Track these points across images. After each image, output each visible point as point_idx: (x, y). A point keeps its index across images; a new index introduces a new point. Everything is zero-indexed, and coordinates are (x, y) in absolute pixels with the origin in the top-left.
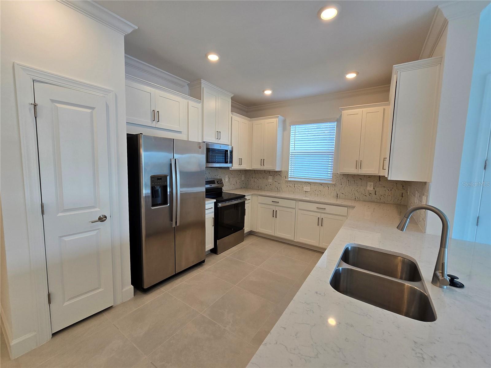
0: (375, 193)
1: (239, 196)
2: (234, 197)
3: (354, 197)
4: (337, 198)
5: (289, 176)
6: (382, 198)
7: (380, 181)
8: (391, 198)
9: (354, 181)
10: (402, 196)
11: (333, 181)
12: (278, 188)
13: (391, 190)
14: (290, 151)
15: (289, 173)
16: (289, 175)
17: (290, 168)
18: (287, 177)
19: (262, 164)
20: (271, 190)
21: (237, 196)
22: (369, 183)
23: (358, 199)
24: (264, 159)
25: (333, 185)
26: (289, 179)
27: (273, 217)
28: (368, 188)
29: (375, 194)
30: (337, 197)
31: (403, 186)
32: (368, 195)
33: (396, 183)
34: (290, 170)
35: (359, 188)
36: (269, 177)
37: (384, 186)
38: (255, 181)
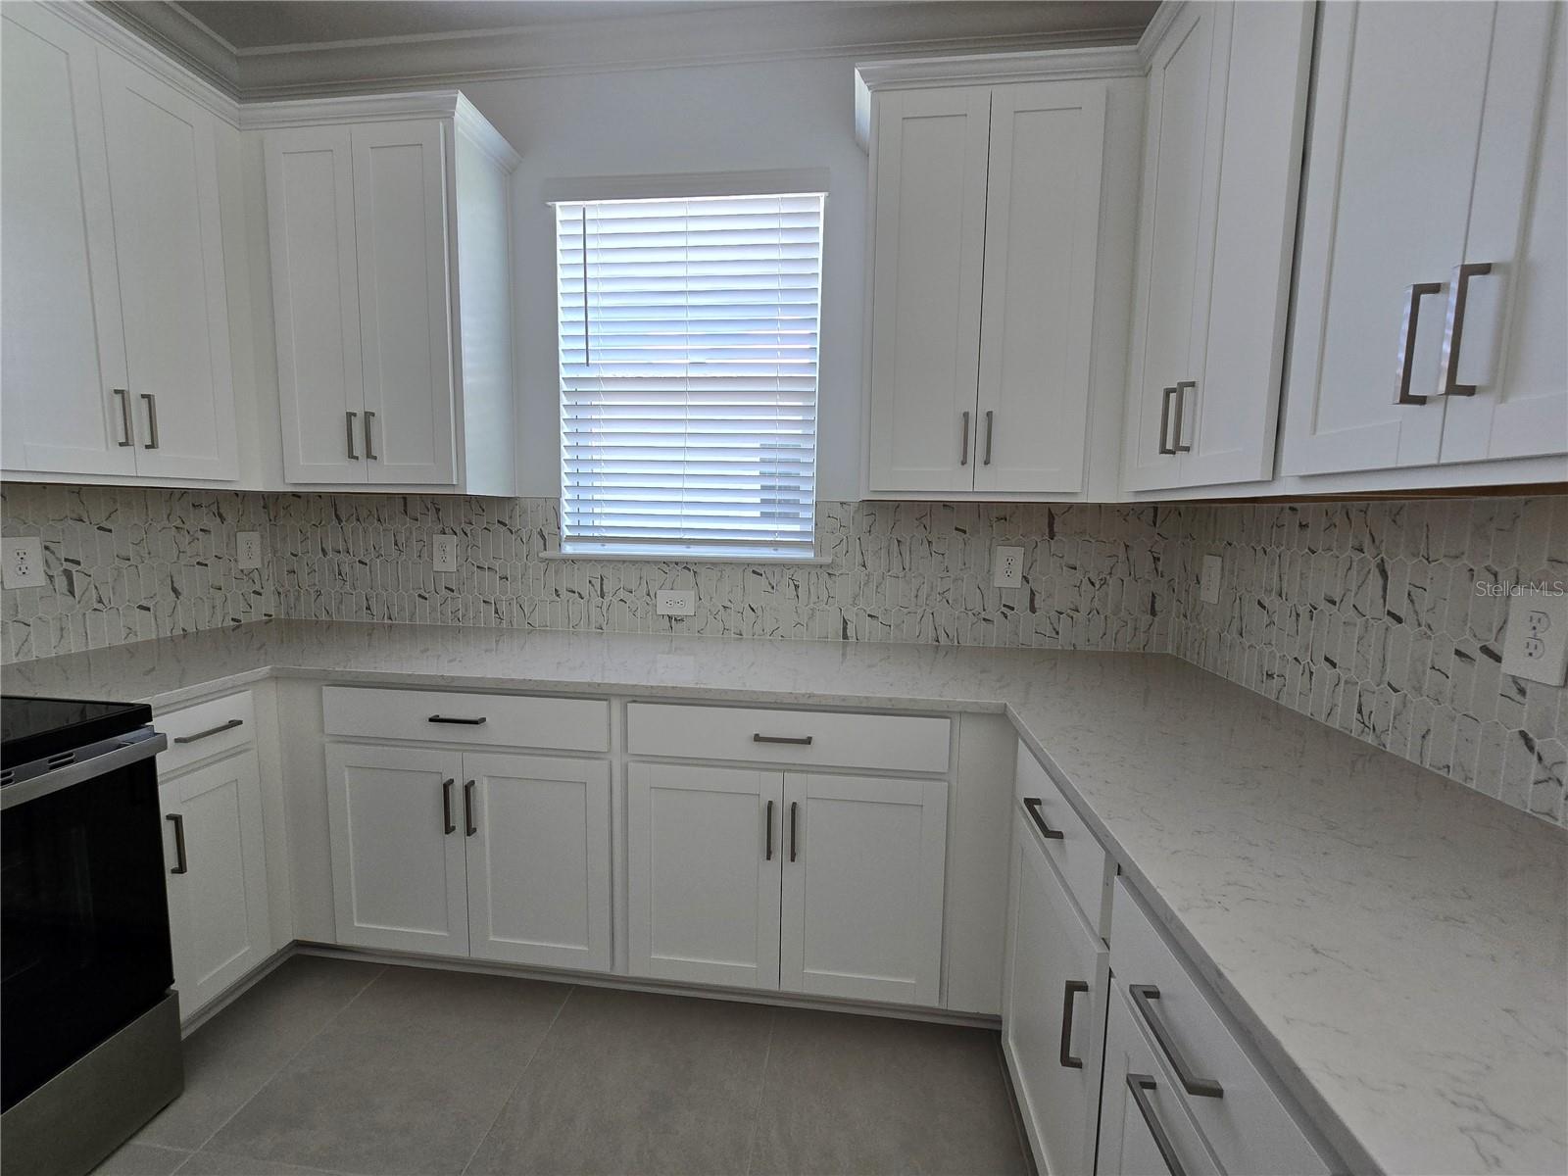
0: (1032, 601)
1: (104, 713)
2: (51, 726)
3: (931, 634)
4: (845, 645)
5: (566, 532)
6: (1063, 625)
7: (1052, 536)
8: (1103, 624)
9: (930, 542)
10: (1153, 613)
11: (819, 547)
12: (503, 608)
13: (1104, 582)
14: (564, 373)
15: (566, 508)
16: (566, 521)
17: (566, 481)
18: (549, 534)
19: (359, 449)
20: (454, 630)
21: (92, 715)
22: (1002, 553)
23: (953, 640)
24: (369, 415)
25: (819, 571)
26: (569, 549)
27: (449, 829)
28: (1000, 581)
29: (1033, 610)
30: (845, 636)
31: (1156, 560)
32: (997, 617)
33: (1127, 546)
34: (566, 495)
35: (956, 580)
36: (438, 538)
37: (1072, 562)
38: (346, 569)
